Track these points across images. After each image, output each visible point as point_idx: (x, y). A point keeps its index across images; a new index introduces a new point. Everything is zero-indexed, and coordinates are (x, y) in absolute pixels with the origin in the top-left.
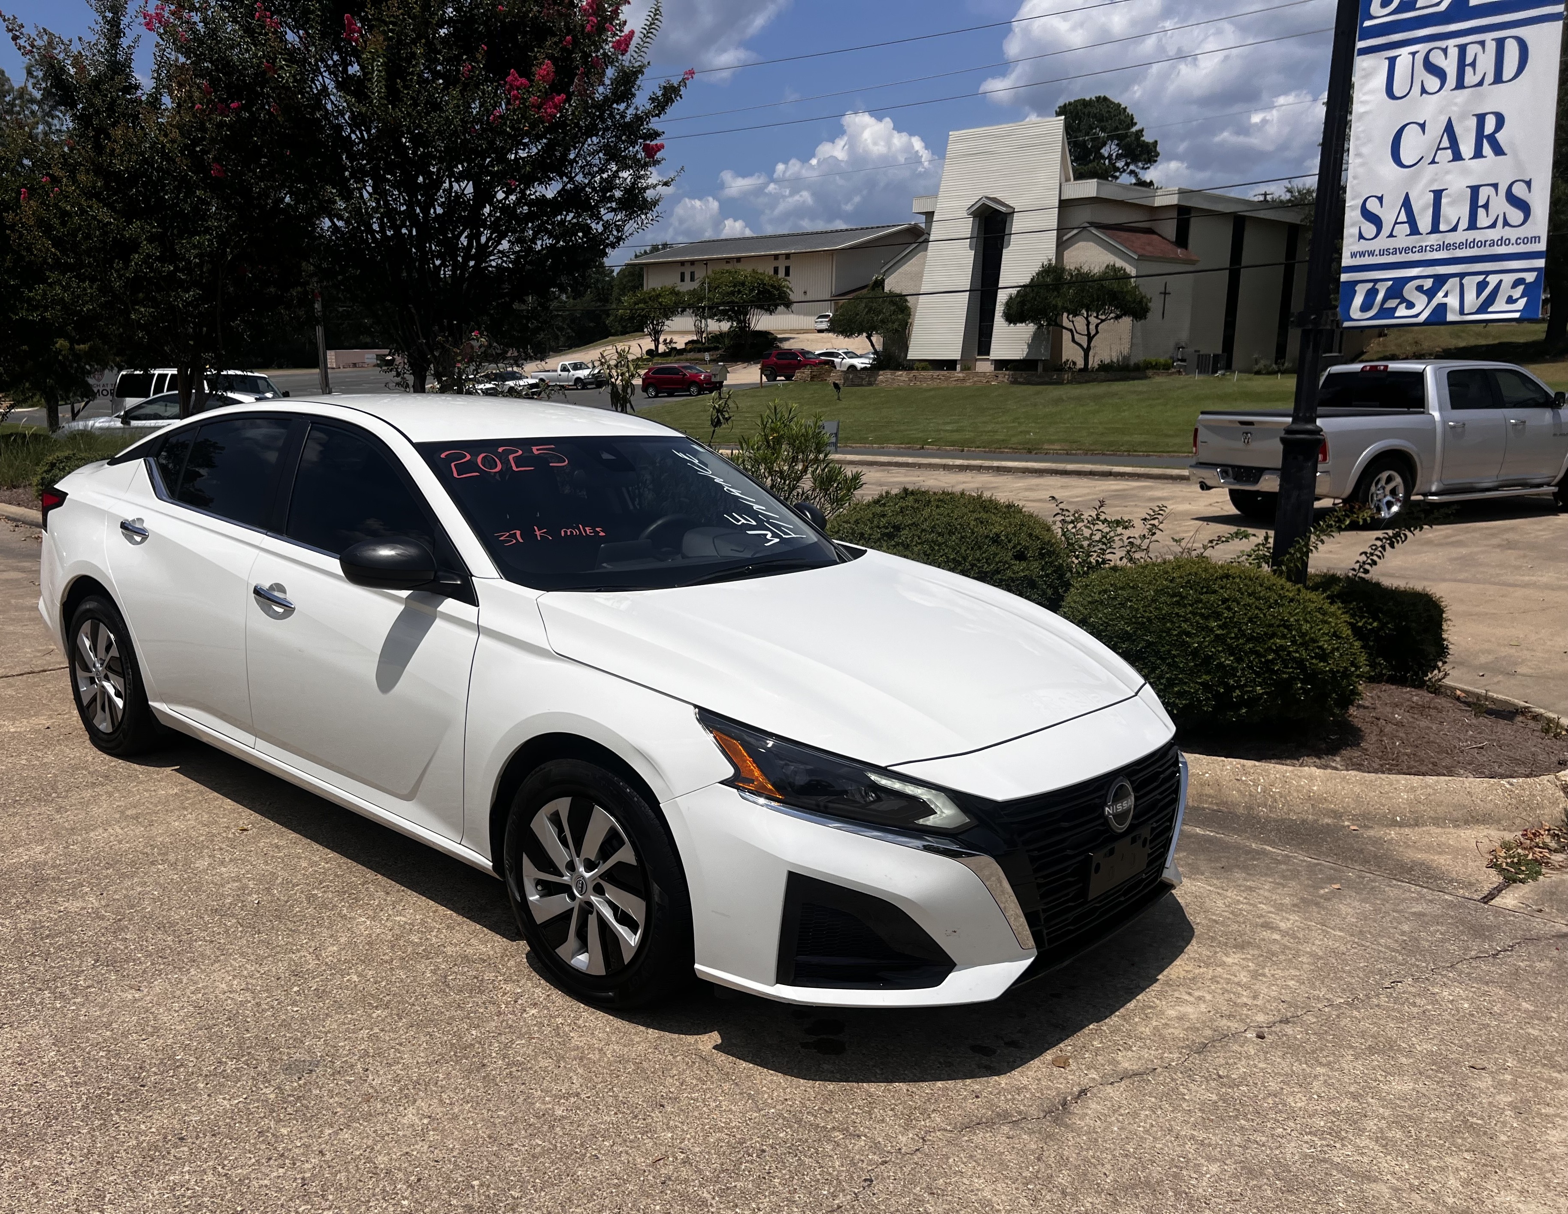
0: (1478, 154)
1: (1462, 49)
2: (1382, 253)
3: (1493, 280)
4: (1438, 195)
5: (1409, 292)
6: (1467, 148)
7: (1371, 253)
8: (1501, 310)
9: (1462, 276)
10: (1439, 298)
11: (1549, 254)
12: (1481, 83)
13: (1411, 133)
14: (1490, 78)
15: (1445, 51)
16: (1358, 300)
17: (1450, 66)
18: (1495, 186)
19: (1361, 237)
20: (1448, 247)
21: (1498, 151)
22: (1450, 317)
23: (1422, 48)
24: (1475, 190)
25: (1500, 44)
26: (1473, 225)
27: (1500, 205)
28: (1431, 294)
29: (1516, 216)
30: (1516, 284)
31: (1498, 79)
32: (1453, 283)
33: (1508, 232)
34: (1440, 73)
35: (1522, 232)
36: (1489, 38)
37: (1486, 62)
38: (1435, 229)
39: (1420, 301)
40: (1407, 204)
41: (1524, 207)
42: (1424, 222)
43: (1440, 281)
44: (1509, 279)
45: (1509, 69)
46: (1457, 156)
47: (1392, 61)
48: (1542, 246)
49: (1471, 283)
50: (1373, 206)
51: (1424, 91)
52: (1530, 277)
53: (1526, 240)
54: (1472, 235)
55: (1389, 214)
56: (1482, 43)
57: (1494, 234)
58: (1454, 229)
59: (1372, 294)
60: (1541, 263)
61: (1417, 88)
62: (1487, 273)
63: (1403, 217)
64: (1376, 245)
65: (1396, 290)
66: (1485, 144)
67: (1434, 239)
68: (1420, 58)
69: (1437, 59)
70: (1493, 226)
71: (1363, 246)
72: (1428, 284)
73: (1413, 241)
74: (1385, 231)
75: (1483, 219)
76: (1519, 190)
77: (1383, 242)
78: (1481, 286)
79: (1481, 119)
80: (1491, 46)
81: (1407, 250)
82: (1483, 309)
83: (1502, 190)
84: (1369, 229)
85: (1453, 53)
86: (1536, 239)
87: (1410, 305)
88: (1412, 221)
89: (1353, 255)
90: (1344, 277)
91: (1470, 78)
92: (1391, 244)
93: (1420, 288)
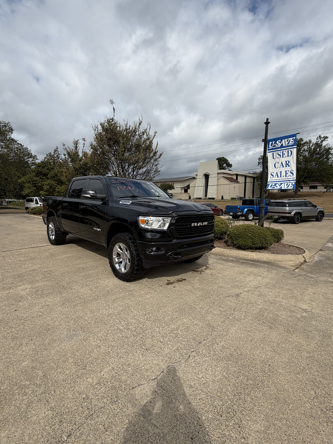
0: (286, 166)
2: (274, 180)
3: (289, 184)
4: (281, 172)
5: (277, 185)
6: (284, 165)
7: (272, 180)
8: (290, 188)
10: (281, 186)
11: (296, 180)
12: (286, 157)
13: (277, 163)
14: (287, 156)
15: (280, 152)
16: (270, 186)
18: (289, 171)
19: (271, 178)
20: (282, 179)
21: (289, 166)
22: (283, 189)
23: (277, 152)
24: (286, 171)
25: (288, 151)
26: (286, 176)
27: (289, 174)
29: (292, 175)
30: (292, 184)
31: (288, 156)
32: (283, 184)
33: (291, 177)
34: (280, 155)
36: (286, 150)
37: (286, 154)
38: (281, 177)
40: (277, 173)
41: (293, 174)
42: (279, 175)
43: (281, 184)
44: (291, 184)
45: (289, 155)
46: (283, 167)
47: (273, 154)
48: (295, 179)
49: (286, 184)
50: (272, 173)
51: (278, 158)
52: (294, 183)
54: (286, 178)
55: (274, 174)
56: (286, 151)
57: (289, 177)
58: (283, 177)
59: (272, 185)
60: (295, 181)
62: (288, 183)
63: (276, 175)
64: (273, 179)
65: (275, 185)
66: (287, 165)
70: (289, 176)
73: (278, 178)
74: (274, 177)
75: (287, 175)
76: (292, 171)
77: (274, 178)
78: (287, 185)
79: (286, 161)
81: (277, 180)
82: (287, 188)
83: (290, 171)
85: (282, 153)
86: (294, 178)
87: (277, 187)
89: (270, 180)
90: (268, 183)
91: (284, 156)
93: (278, 185)
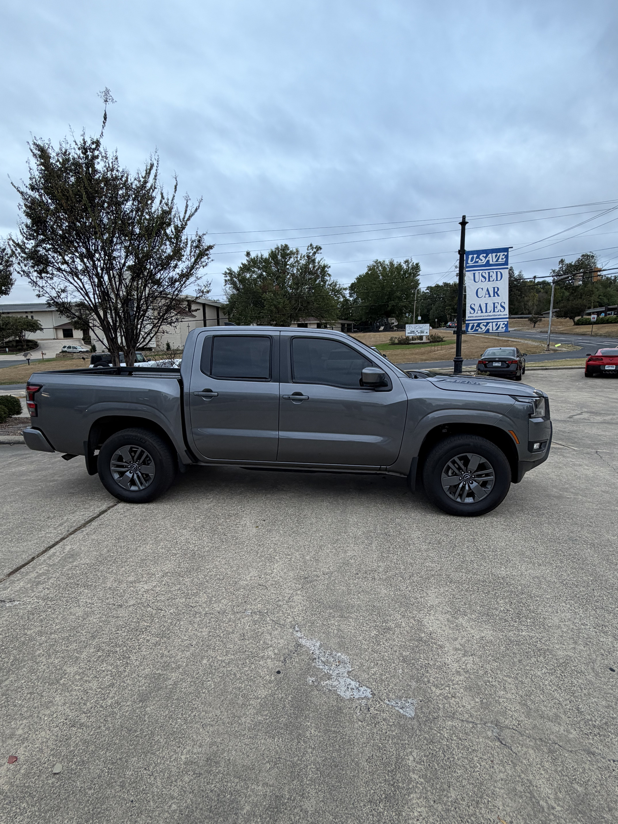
1: (489, 273)
2: (475, 317)
3: (499, 323)
6: (492, 294)
7: (473, 317)
8: (500, 330)
9: (492, 322)
10: (488, 327)
11: (509, 318)
12: (493, 281)
13: (480, 290)
14: (495, 280)
16: (470, 327)
17: (487, 276)
18: (498, 303)
19: (470, 313)
20: (489, 316)
21: (498, 296)
22: (490, 331)
23: (481, 272)
24: (494, 304)
25: (497, 272)
26: (494, 311)
27: (499, 307)
28: (486, 326)
29: (502, 310)
30: (504, 324)
31: (497, 280)
32: (490, 324)
33: (502, 313)
34: (485, 278)
35: (504, 313)
37: (494, 277)
38: (486, 312)
39: (484, 328)
40: (480, 306)
41: (504, 308)
42: (484, 310)
43: (488, 323)
44: (502, 323)
45: (499, 278)
46: (490, 296)
47: (474, 274)
49: (494, 324)
50: (473, 306)
51: (482, 281)
52: (506, 323)
53: (505, 315)
54: (494, 313)
55: (476, 308)
56: (493, 272)
57: (498, 313)
58: (490, 312)
59: (473, 326)
60: (507, 320)
61: (480, 281)
62: (497, 322)
63: (479, 309)
64: (474, 315)
65: (478, 325)
66: (495, 294)
67: (486, 314)
68: (480, 274)
69: (484, 274)
71: (471, 315)
72: (485, 324)
73: (482, 314)
74: (476, 312)
75: (496, 310)
76: (503, 304)
78: (497, 325)
79: (494, 288)
80: (495, 273)
81: (481, 316)
82: (497, 330)
83: (500, 304)
84: (472, 311)
85: (487, 274)
86: (507, 315)
87: (481, 329)
88: (481, 310)
89: (469, 317)
90: (467, 322)
92: (477, 315)
